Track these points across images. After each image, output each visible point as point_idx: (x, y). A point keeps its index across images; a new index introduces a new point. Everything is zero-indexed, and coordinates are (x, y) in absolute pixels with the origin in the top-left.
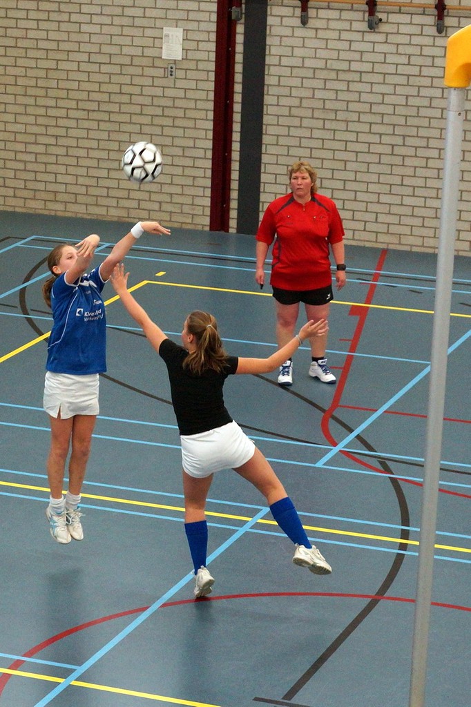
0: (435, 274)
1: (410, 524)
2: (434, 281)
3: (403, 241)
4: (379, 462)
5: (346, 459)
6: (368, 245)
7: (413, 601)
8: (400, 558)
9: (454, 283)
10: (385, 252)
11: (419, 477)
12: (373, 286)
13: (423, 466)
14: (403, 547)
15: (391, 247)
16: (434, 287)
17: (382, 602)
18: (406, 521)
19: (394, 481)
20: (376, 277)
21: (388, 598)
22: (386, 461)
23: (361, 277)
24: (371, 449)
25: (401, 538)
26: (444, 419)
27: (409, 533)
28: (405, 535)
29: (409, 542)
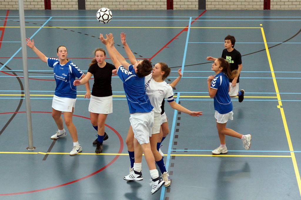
0: (19, 16)
1: (24, 90)
2: (19, 18)
3: (14, 7)
4: (13, 73)
5: (2, 73)
6: (3, 9)
7: (25, 112)
8: (22, 100)
9: (25, 18)
10: (8, 11)
12: (6, 21)
14: (22, 97)
15: (10, 9)
16: (19, 19)
17: (18, 114)
18: (22, 89)
19: (18, 78)
20: (6, 18)
21: (19, 112)
22: (15, 72)
23: (2, 19)
24: (10, 69)
28: (23, 93)
29: (24, 95)
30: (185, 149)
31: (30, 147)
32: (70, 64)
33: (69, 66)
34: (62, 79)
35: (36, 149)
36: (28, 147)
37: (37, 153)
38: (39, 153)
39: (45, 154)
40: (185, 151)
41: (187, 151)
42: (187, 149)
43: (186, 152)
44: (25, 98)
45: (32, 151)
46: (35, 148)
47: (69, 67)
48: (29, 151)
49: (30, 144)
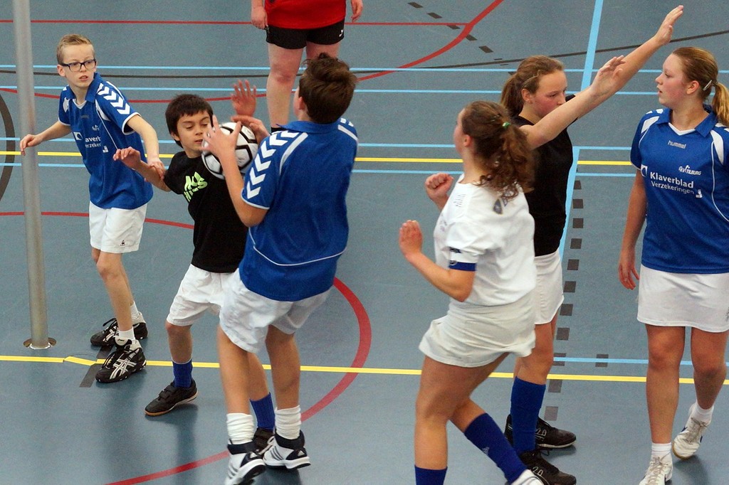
1: (16, 135)
7: (22, 213)
11: (13, 85)
13: (15, 72)
14: (10, 159)
25: (7, 150)
26: (32, 21)
27: (14, 144)
28: (11, 146)
29: (17, 153)
30: (599, 356)
31: (37, 338)
32: (714, 128)
33: (714, 134)
34: (682, 187)
35: (58, 344)
36: (29, 337)
37: (60, 360)
38: (67, 359)
39: (90, 363)
40: (598, 365)
41: (605, 365)
42: (606, 356)
43: (601, 368)
44: (20, 165)
45: (45, 353)
46: (53, 342)
47: (712, 140)
48: (34, 354)
49: (36, 326)
